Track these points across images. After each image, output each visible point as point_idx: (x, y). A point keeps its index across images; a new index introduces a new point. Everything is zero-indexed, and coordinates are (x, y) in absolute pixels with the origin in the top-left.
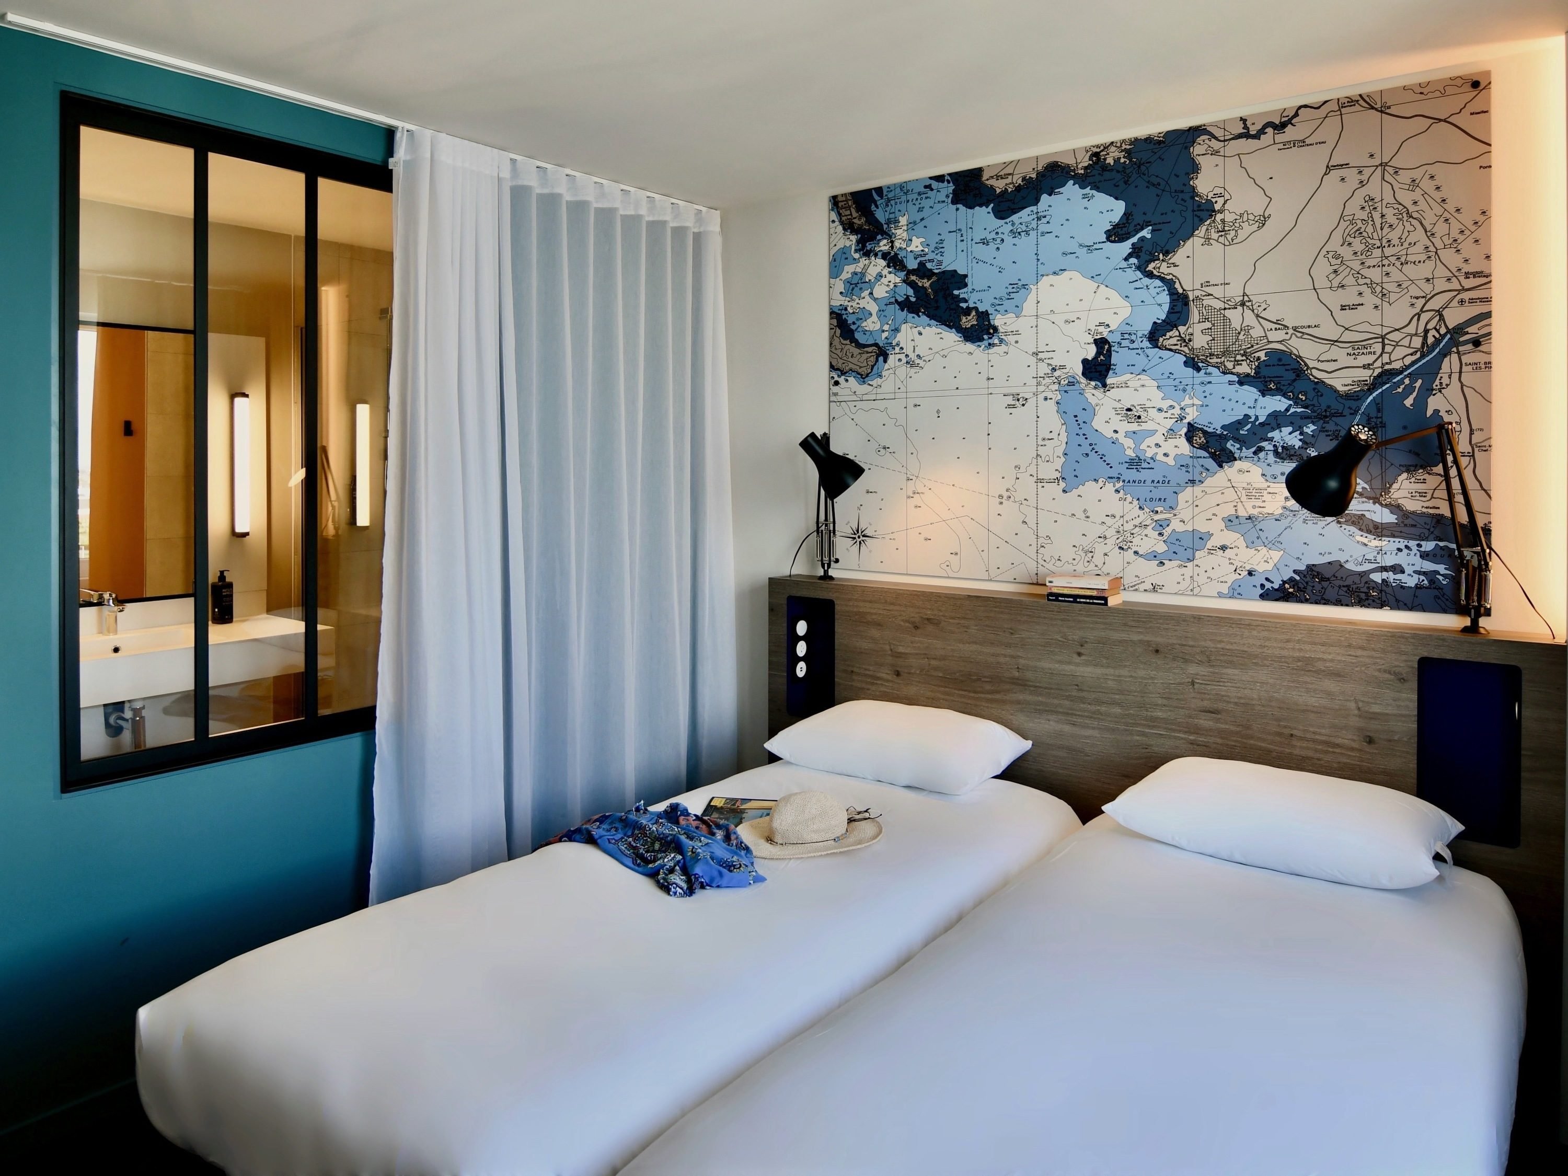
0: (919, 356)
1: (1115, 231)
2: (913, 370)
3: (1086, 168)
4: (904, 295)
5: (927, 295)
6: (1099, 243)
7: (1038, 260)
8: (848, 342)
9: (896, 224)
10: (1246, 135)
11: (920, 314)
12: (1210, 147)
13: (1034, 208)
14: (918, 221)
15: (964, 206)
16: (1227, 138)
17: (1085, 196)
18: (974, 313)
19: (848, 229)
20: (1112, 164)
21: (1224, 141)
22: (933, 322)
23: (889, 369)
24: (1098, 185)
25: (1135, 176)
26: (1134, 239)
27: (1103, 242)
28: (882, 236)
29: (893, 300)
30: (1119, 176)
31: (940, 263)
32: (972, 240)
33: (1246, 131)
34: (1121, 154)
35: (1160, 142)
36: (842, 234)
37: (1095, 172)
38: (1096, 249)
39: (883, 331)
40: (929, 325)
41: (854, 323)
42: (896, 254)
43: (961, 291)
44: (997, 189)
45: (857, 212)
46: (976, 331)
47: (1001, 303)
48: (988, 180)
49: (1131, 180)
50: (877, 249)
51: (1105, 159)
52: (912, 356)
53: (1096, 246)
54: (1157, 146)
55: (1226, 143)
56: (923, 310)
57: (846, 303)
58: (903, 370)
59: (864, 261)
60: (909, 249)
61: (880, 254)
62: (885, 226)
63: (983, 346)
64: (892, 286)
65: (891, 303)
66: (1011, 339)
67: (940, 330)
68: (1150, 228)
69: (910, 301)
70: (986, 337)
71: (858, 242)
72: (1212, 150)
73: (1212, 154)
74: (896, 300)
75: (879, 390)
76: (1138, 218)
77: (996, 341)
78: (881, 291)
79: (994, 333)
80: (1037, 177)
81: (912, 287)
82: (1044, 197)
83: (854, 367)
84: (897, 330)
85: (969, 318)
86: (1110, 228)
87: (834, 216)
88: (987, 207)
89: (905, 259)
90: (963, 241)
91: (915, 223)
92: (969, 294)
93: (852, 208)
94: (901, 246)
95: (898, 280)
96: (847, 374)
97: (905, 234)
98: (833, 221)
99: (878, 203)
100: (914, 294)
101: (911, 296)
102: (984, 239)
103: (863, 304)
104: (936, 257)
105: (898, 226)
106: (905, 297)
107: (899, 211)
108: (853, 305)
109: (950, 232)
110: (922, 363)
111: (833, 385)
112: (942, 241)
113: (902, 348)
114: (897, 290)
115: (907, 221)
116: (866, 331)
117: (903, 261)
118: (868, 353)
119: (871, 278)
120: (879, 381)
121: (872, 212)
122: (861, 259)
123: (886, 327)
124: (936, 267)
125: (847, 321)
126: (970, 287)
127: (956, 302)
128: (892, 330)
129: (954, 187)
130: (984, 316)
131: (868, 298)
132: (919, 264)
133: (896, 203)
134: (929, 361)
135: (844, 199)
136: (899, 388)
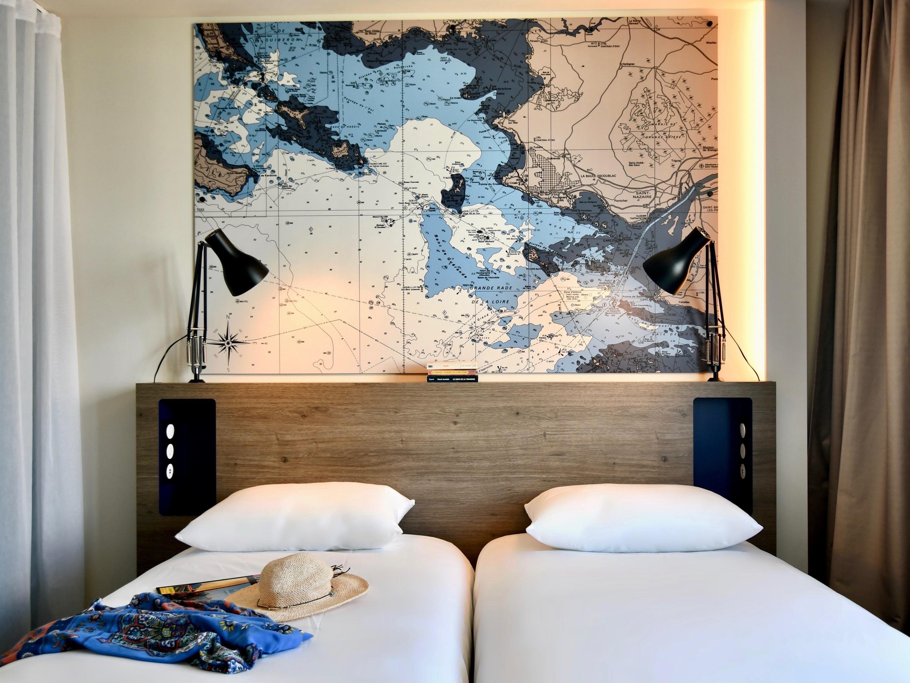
0: (291, 179)
1: (468, 90)
2: (285, 192)
3: (444, 37)
4: (276, 123)
5: (299, 125)
6: (455, 98)
7: (403, 106)
8: (215, 162)
9: (267, 59)
10: (565, 32)
11: (292, 142)
12: (540, 36)
13: (400, 63)
14: (289, 58)
15: (335, 52)
16: (552, 31)
17: (443, 59)
18: (345, 145)
19: (215, 56)
20: (465, 37)
21: (551, 33)
22: (305, 150)
23: (259, 189)
24: (455, 52)
25: (483, 49)
26: (483, 99)
27: (458, 98)
28: (252, 67)
29: (264, 127)
30: (470, 48)
31: (312, 99)
32: (343, 82)
33: (566, 29)
34: (472, 30)
35: (503, 26)
36: (207, 61)
37: (451, 41)
38: (453, 103)
39: (254, 154)
40: (302, 153)
41: (221, 145)
42: (267, 86)
43: (332, 125)
44: (366, 42)
45: (225, 42)
46: (347, 161)
47: (370, 139)
48: (357, 33)
49: (480, 52)
50: (246, 79)
51: (459, 32)
52: (284, 179)
53: (452, 101)
54: (501, 29)
55: (552, 35)
56: (295, 139)
57: (213, 126)
58: (274, 191)
59: (232, 89)
60: (280, 83)
61: (250, 84)
62: (255, 59)
63: (354, 174)
64: (262, 114)
65: (261, 130)
66: (380, 170)
67: (311, 158)
68: (496, 91)
69: (282, 130)
70: (356, 166)
71: (226, 70)
72: (542, 39)
73: (541, 42)
74: (267, 128)
75: (249, 208)
76: (486, 83)
77: (366, 171)
78: (250, 117)
79: (364, 164)
80: (402, 37)
81: (283, 117)
82: (408, 55)
83: (222, 186)
84: (268, 154)
85: (341, 149)
86: (464, 87)
87: (198, 42)
88: (357, 56)
89: (276, 92)
90: (334, 82)
91: (286, 60)
92: (341, 129)
93: (218, 38)
94: (272, 79)
95: (269, 109)
96: (214, 192)
97: (276, 69)
98: (198, 48)
99: (248, 37)
100: (286, 123)
101: (283, 125)
102: (354, 83)
103: (231, 127)
104: (308, 93)
105: (268, 61)
106: (277, 125)
107: (270, 47)
108: (220, 128)
109: (322, 73)
110: (294, 186)
111: (198, 202)
112: (313, 80)
113: (273, 171)
114: (268, 118)
115: (279, 57)
116: (235, 153)
117: (274, 93)
118: (237, 173)
119: (239, 104)
120: (250, 200)
121: (241, 44)
122: (229, 87)
123: (256, 151)
124: (308, 102)
125: (214, 142)
126: (341, 123)
127: (328, 134)
128: (263, 154)
129: (325, 34)
130: (354, 148)
131: (237, 123)
132: (290, 97)
133: (267, 40)
134: (302, 184)
135: (210, 28)
136: (271, 207)
